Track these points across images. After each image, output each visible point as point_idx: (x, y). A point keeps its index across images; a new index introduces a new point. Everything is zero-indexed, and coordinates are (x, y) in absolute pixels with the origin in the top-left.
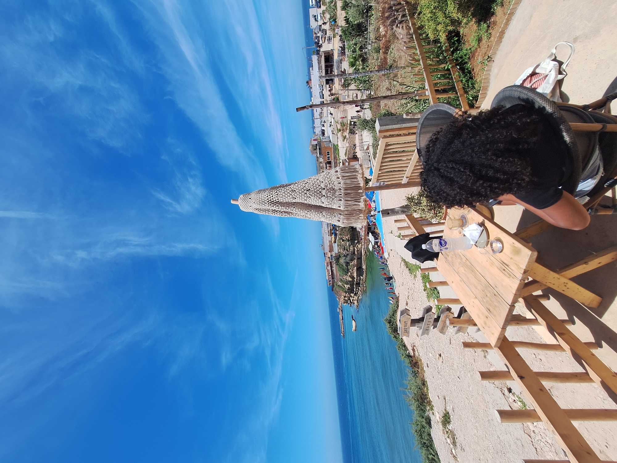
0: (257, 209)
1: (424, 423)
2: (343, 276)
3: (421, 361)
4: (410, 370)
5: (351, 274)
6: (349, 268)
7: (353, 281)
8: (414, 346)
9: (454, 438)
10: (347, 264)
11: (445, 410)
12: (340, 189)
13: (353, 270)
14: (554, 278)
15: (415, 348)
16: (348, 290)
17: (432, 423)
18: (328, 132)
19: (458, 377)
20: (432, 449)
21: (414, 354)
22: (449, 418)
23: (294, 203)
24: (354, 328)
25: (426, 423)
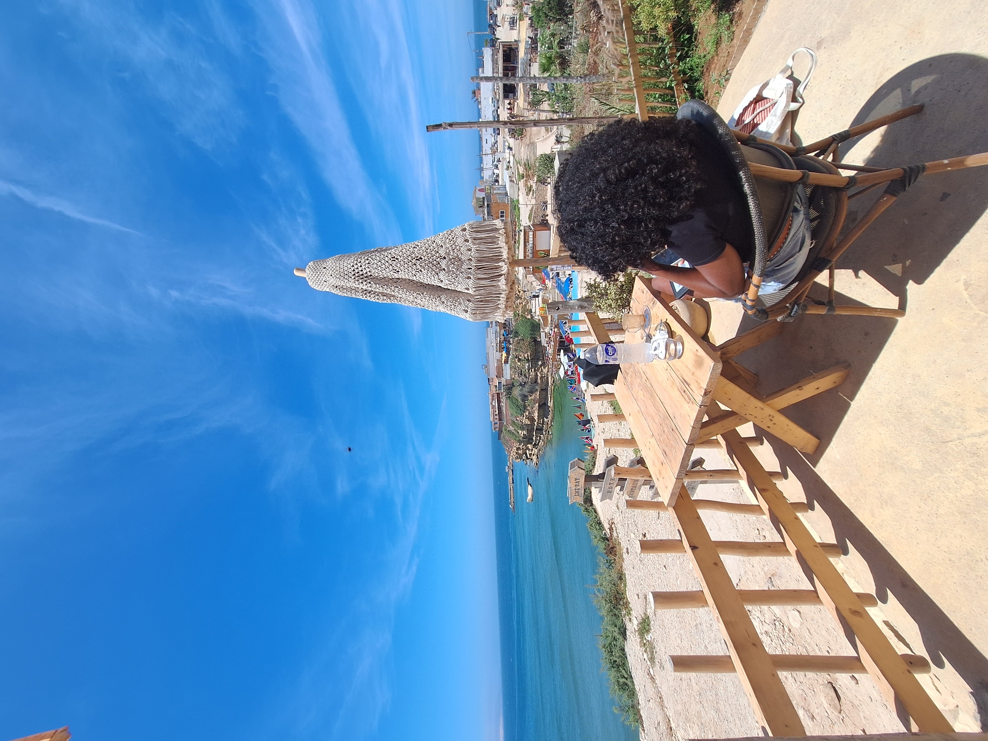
0: (337, 287)
1: (615, 634)
2: (516, 417)
3: (620, 545)
4: (603, 559)
5: (529, 413)
6: (527, 405)
7: (532, 424)
8: (612, 523)
9: (653, 652)
10: (524, 398)
11: (645, 614)
12: (470, 260)
13: (532, 408)
14: (756, 407)
15: (613, 526)
16: (523, 438)
17: (628, 633)
18: (505, 178)
19: (665, 566)
20: (624, 669)
21: (611, 535)
22: (648, 625)
23: (397, 280)
24: (530, 497)
25: (619, 633)
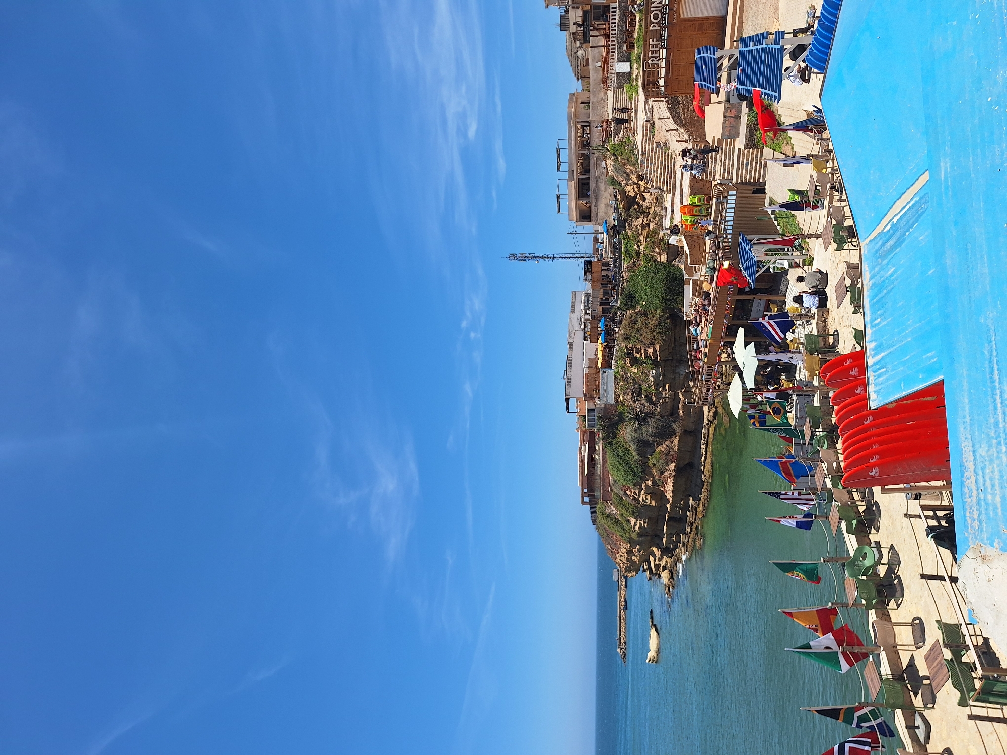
2: (625, 488)
5: (654, 482)
6: (650, 464)
7: (661, 507)
10: (645, 447)
13: (662, 473)
24: (652, 654)
